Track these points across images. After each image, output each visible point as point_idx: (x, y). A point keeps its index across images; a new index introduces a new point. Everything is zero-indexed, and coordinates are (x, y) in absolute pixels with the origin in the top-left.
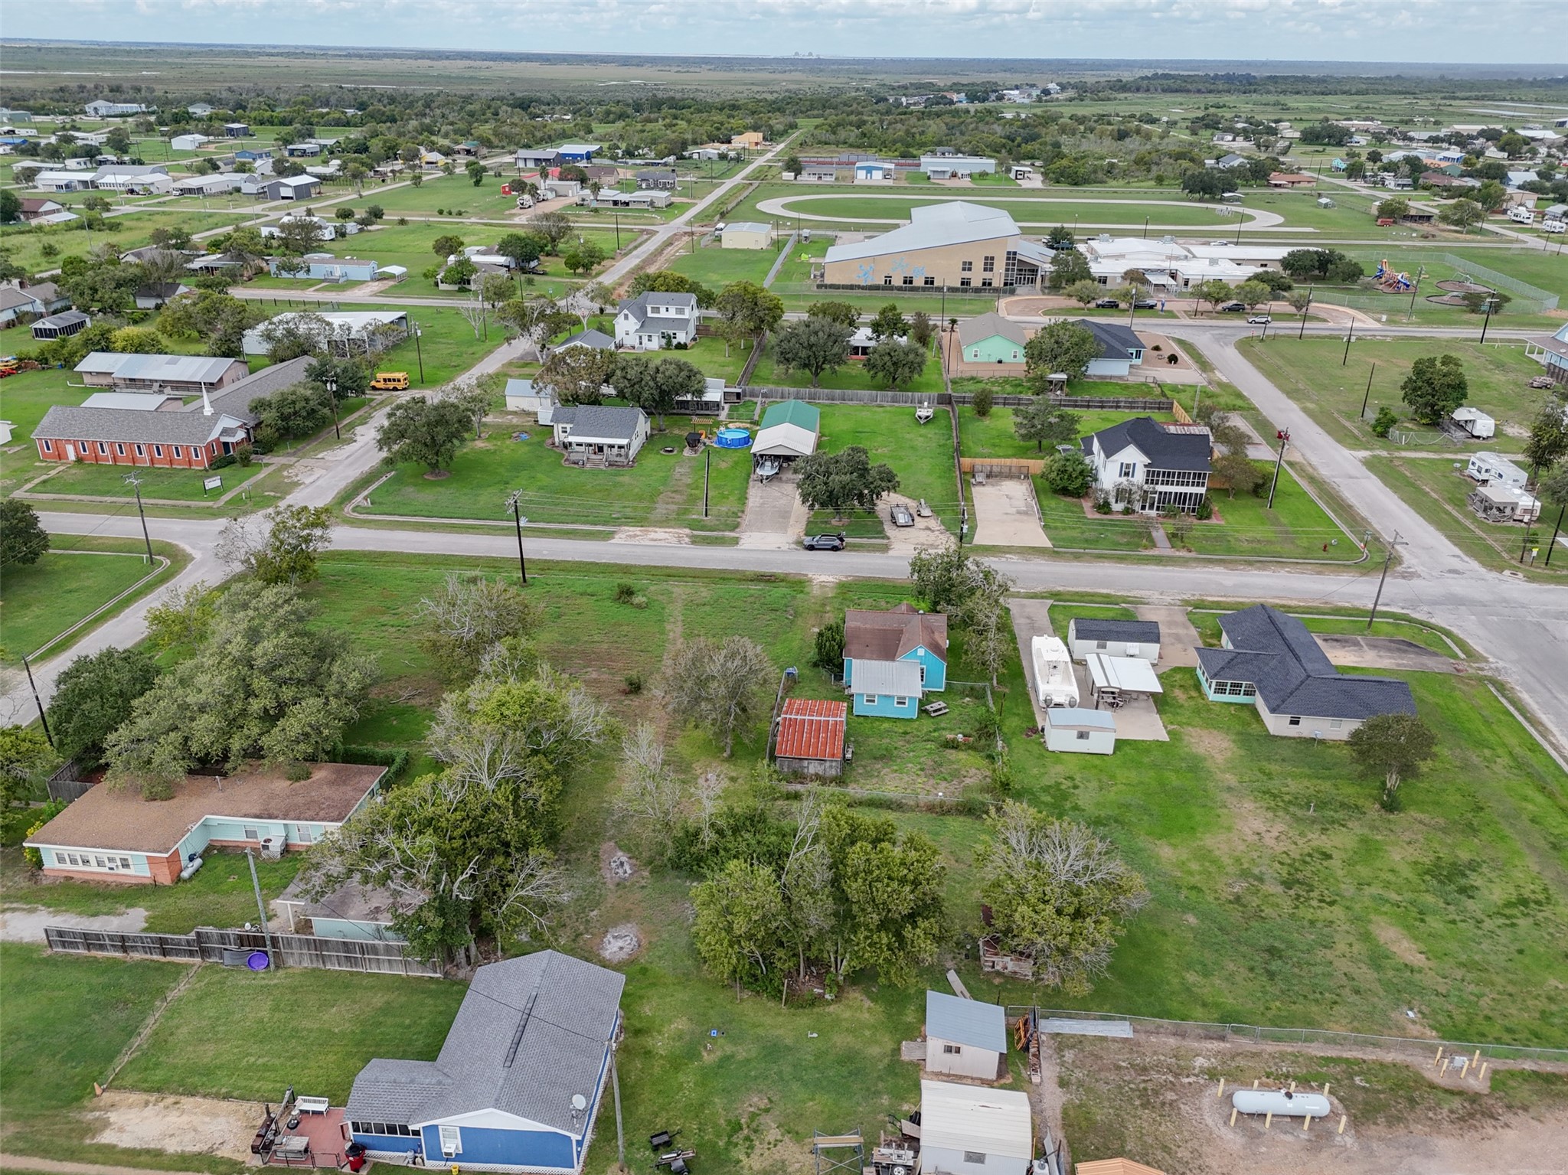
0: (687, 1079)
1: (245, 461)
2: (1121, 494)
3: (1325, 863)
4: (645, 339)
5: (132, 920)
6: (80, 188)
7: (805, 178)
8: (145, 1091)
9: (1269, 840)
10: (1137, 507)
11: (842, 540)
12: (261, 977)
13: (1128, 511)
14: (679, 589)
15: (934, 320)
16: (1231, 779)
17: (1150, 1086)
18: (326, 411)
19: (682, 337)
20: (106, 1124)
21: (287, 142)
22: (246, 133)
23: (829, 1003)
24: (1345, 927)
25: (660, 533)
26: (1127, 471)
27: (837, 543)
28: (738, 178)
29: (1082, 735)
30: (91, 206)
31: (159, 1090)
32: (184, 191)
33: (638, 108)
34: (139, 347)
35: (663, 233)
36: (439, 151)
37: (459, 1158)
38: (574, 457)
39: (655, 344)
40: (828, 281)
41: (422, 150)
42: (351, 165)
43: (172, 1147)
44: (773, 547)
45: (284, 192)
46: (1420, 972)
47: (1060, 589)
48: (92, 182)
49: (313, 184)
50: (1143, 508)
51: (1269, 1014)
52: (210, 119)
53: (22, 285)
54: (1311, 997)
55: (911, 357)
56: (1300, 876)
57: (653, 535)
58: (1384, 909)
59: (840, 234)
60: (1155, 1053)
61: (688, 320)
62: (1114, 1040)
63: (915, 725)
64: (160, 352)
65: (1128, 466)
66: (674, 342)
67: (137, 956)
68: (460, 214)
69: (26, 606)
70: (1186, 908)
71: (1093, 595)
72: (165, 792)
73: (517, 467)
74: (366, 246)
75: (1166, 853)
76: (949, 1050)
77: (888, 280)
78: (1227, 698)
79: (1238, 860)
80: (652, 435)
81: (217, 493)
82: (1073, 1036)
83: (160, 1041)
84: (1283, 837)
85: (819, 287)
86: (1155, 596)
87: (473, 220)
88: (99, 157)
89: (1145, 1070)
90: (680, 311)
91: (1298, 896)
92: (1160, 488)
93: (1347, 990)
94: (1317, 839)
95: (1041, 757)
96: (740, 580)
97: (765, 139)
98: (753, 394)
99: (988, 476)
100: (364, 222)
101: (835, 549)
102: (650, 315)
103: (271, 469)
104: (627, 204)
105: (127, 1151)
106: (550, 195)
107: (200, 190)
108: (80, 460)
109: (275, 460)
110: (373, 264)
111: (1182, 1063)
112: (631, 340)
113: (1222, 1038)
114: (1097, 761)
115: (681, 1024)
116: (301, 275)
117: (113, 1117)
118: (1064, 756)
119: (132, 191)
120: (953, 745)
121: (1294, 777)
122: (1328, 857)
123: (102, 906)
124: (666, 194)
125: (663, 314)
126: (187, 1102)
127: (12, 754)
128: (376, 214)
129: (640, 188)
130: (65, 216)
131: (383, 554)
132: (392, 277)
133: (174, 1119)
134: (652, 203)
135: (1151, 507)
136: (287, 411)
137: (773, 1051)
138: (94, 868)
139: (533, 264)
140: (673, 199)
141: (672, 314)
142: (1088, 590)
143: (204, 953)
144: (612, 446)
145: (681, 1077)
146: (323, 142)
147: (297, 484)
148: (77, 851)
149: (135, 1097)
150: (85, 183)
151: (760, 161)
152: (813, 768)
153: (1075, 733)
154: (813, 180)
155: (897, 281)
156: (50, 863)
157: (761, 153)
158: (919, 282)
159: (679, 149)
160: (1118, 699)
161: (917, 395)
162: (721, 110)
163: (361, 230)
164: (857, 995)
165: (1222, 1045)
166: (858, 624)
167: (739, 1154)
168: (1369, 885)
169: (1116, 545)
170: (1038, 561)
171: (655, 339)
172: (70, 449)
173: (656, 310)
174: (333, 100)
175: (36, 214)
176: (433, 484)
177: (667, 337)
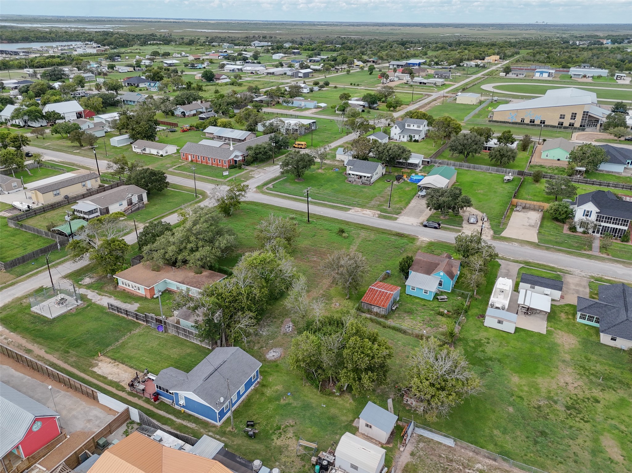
0: (271, 407)
1: (240, 167)
2: (583, 224)
3: (594, 404)
4: (402, 137)
5: (133, 307)
6: (237, 71)
7: (510, 75)
8: (112, 359)
9: (570, 387)
10: (590, 231)
11: (439, 225)
12: (161, 334)
13: (584, 233)
14: (363, 234)
15: (534, 139)
16: (567, 357)
17: (450, 467)
18: (271, 153)
19: (417, 137)
20: (97, 365)
21: (310, 57)
22: (299, 53)
23: (337, 396)
24: (587, 433)
25: (368, 212)
26: (587, 214)
27: (437, 225)
28: (479, 75)
29: (500, 322)
30: (236, 77)
31: (115, 360)
32: (268, 73)
33: (450, 45)
34: (225, 126)
35: (434, 95)
36: (362, 61)
37: (183, 407)
38: (350, 179)
39: (405, 139)
40: (494, 119)
41: (355, 60)
42: (326, 66)
43: (110, 378)
44: (410, 223)
45: (300, 75)
46: (616, 464)
47: (531, 261)
48: (241, 69)
49: (311, 72)
50: (594, 232)
51: (525, 458)
52: (289, 48)
53: (202, 102)
54: (550, 457)
55: (509, 153)
56: (577, 406)
57: (365, 212)
58: (613, 431)
59: (512, 100)
60: (460, 456)
61: (421, 131)
62: (445, 445)
63: (430, 303)
64: (231, 128)
65: (588, 212)
66: (413, 139)
67: (130, 318)
68: (358, 85)
69: (155, 205)
70: (511, 404)
71: (545, 266)
72: (157, 269)
73: (329, 180)
74: (318, 96)
75: (515, 379)
76: (367, 425)
77: (523, 120)
78: (586, 322)
79: (549, 392)
80: (385, 174)
81: (226, 177)
82: (427, 438)
83: (123, 346)
84: (579, 388)
85: (490, 121)
86: (577, 272)
87: (362, 88)
88: (247, 61)
89: (452, 461)
90: (419, 127)
91: (571, 414)
92: (603, 224)
93: (571, 459)
94: (596, 393)
95: (480, 327)
96: (389, 234)
97: (500, 58)
98: (435, 162)
99: (523, 208)
100: (322, 87)
101: (436, 228)
102: (406, 127)
104: (425, 84)
105: (99, 376)
106: (396, 79)
107: (273, 73)
108: (192, 161)
109: (250, 168)
110: (315, 102)
111: (470, 464)
112: (396, 137)
113: (495, 460)
114: (504, 335)
115: (279, 387)
116: (290, 105)
117: (100, 364)
118: (490, 330)
119: (252, 73)
120: (442, 314)
121: (601, 364)
122: (598, 401)
123: (129, 300)
124: (443, 80)
125: (412, 127)
126: (121, 366)
127: (117, 247)
128: (327, 84)
129: (435, 77)
130: (228, 80)
131: (267, 205)
132: (321, 107)
133: (115, 370)
134: (435, 84)
135: (598, 232)
136: (257, 151)
137: (306, 407)
138: (131, 288)
139: (375, 105)
140: (445, 82)
141: (415, 128)
142: (545, 263)
143: (147, 322)
144: (365, 177)
145: (270, 405)
146: (322, 57)
147: (253, 177)
148: (127, 282)
149: (109, 360)
150: (239, 69)
151: (494, 68)
152: (375, 309)
153: (497, 320)
154: (514, 76)
155: (527, 121)
156: (120, 284)
157: (496, 64)
158: (537, 122)
159: (458, 63)
160: (529, 311)
161: (508, 170)
162: (487, 46)
163: (319, 90)
164: (348, 397)
165: (494, 463)
166: (421, 258)
167: (274, 437)
168: (612, 419)
169: (571, 246)
170: (527, 247)
171: (406, 137)
172: (190, 157)
173: (409, 126)
174: (334, 42)
175: (219, 79)
176: (296, 183)
177: (411, 137)
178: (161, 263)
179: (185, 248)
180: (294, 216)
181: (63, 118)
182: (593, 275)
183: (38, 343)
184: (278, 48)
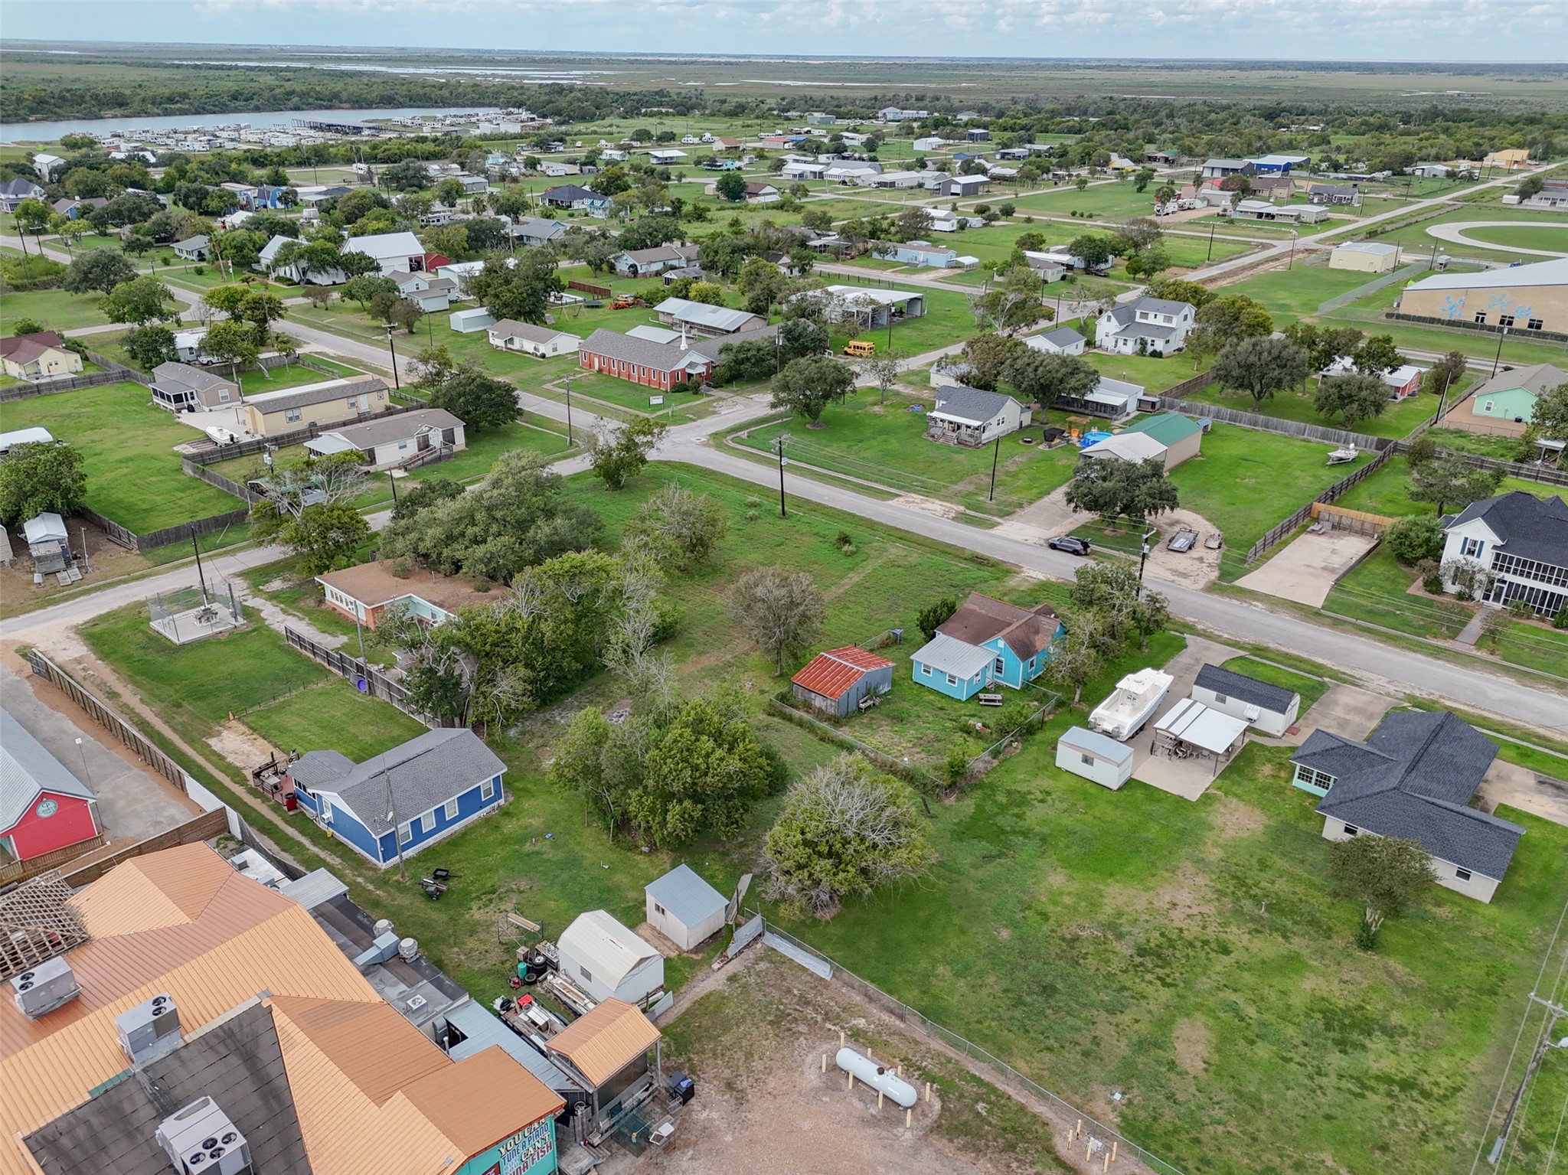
0: (501, 852)
1: (696, 390)
2: (1462, 574)
3: (1213, 955)
4: (1121, 342)
5: (331, 642)
6: (811, 177)
7: (1535, 202)
8: (251, 728)
9: (1178, 914)
10: (1478, 594)
11: (1086, 546)
12: (361, 697)
13: (1460, 596)
14: (895, 550)
15: (1472, 362)
16: (1216, 855)
17: (796, 1014)
18: (773, 361)
19: (1159, 346)
20: (219, 734)
21: (1005, 146)
22: (985, 138)
23: (641, 853)
24: (1151, 1007)
25: (936, 506)
26: (1472, 548)
27: (1079, 547)
28: (1444, 199)
29: (1087, 760)
30: (794, 192)
31: (254, 730)
32: (881, 184)
33: (1407, 119)
34: (704, 299)
35: (1282, 246)
36: (1131, 159)
37: (329, 824)
38: (933, 431)
39: (1129, 349)
40: (1402, 311)
41: (1114, 156)
42: (1028, 167)
43: (230, 759)
44: (1020, 538)
45: (955, 189)
46: (1180, 1074)
47: (1272, 645)
48: (821, 173)
49: (983, 183)
50: (1486, 597)
51: (974, 1026)
52: (966, 125)
53: (683, 245)
54: (1032, 1034)
56: (1168, 952)
57: (928, 505)
58: (1221, 1015)
59: (1493, 264)
60: (832, 999)
61: (1173, 329)
62: (812, 975)
63: (957, 706)
64: (717, 304)
66: (1150, 349)
67: (319, 660)
68: (1090, 216)
69: (477, 454)
70: (1014, 925)
71: (1300, 660)
73: (886, 431)
74: (972, 240)
75: (1057, 879)
76: (658, 908)
77: (1481, 317)
78: (1311, 788)
79: (1120, 915)
80: (1028, 427)
81: (658, 407)
82: (782, 956)
83: (282, 707)
84: (1199, 917)
85: (1389, 315)
86: (1378, 681)
87: (1099, 223)
88: (845, 154)
89: (807, 1003)
90: (1169, 319)
91: (1142, 964)
92: (1510, 577)
93: (1078, 1048)
94: (1237, 935)
95: (1045, 768)
96: (956, 556)
97: (1531, 157)
98: (1171, 407)
99: (1334, 527)
100: (995, 218)
101: (1076, 552)
102: (1138, 319)
103: (706, 399)
104: (1273, 217)
105: (214, 753)
106: (1198, 204)
107: (892, 184)
108: (600, 370)
109: (718, 393)
110: (952, 253)
111: (843, 1015)
112: (1108, 343)
113: (902, 1018)
114: (1093, 790)
115: (535, 822)
116: (888, 257)
117: (225, 733)
118: (1065, 776)
119: (844, 183)
120: (967, 730)
121: (1293, 878)
122: (1225, 951)
123: (333, 629)
124: (1323, 208)
125: (1151, 320)
126: (261, 740)
128: (1008, 212)
129: (1311, 202)
130: (775, 198)
131: (714, 472)
132: (959, 266)
133: (247, 747)
134: (1298, 218)
135: (1497, 598)
136: (741, 356)
137: (572, 862)
138: (344, 606)
139: (1102, 266)
140: (1330, 215)
141: (1160, 321)
142: (1305, 655)
143: (344, 670)
144: (968, 427)
145: (499, 850)
146: (1036, 147)
147: (714, 413)
148: (340, 593)
149: (244, 728)
150: (814, 173)
151: (1500, 182)
152: (818, 702)
153: (1080, 756)
154: (1545, 205)
155: (1492, 320)
156: (328, 597)
157: (1510, 172)
158: (1521, 323)
159: (1399, 166)
161: (1353, 435)
162: (1512, 124)
163: (985, 225)
164: (666, 858)
165: (898, 1022)
167: (475, 906)
168: (1235, 991)
169: (1406, 624)
170: (1283, 616)
171: (1130, 343)
172: (596, 360)
173: (1144, 316)
174: (1091, 109)
175: (757, 195)
176: (809, 432)
177: (1144, 343)
178: (408, 561)
179: (463, 534)
180: (753, 498)
181: (378, 269)
182: (1417, 693)
183: (134, 683)
184: (940, 124)
